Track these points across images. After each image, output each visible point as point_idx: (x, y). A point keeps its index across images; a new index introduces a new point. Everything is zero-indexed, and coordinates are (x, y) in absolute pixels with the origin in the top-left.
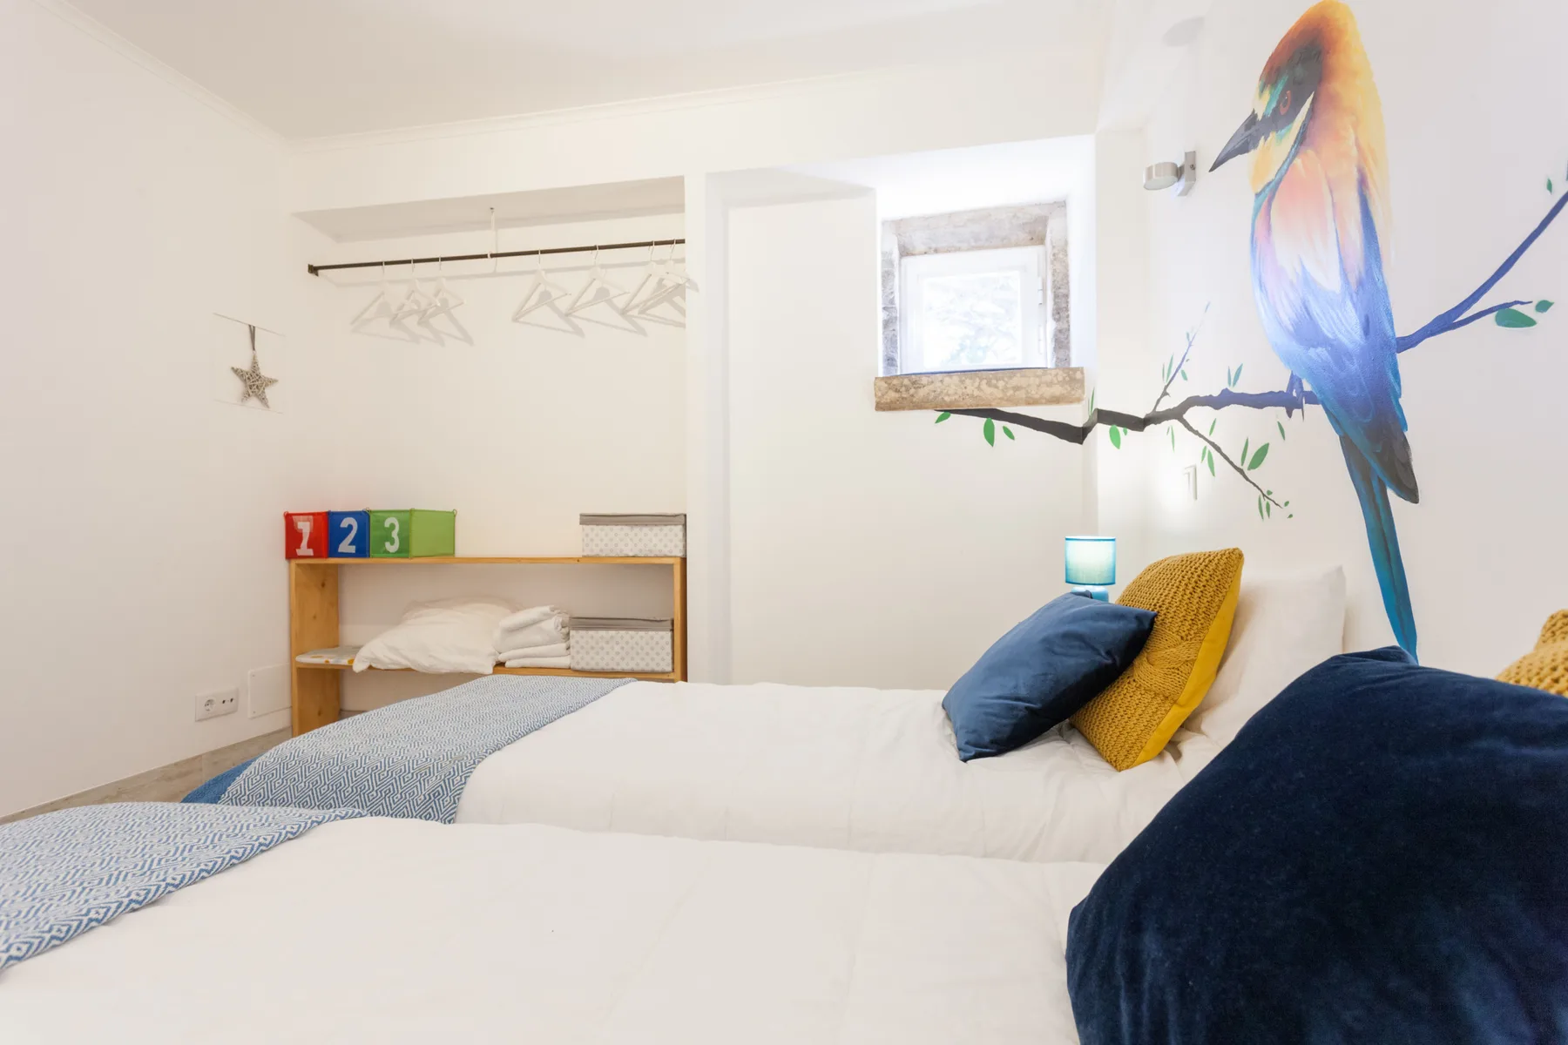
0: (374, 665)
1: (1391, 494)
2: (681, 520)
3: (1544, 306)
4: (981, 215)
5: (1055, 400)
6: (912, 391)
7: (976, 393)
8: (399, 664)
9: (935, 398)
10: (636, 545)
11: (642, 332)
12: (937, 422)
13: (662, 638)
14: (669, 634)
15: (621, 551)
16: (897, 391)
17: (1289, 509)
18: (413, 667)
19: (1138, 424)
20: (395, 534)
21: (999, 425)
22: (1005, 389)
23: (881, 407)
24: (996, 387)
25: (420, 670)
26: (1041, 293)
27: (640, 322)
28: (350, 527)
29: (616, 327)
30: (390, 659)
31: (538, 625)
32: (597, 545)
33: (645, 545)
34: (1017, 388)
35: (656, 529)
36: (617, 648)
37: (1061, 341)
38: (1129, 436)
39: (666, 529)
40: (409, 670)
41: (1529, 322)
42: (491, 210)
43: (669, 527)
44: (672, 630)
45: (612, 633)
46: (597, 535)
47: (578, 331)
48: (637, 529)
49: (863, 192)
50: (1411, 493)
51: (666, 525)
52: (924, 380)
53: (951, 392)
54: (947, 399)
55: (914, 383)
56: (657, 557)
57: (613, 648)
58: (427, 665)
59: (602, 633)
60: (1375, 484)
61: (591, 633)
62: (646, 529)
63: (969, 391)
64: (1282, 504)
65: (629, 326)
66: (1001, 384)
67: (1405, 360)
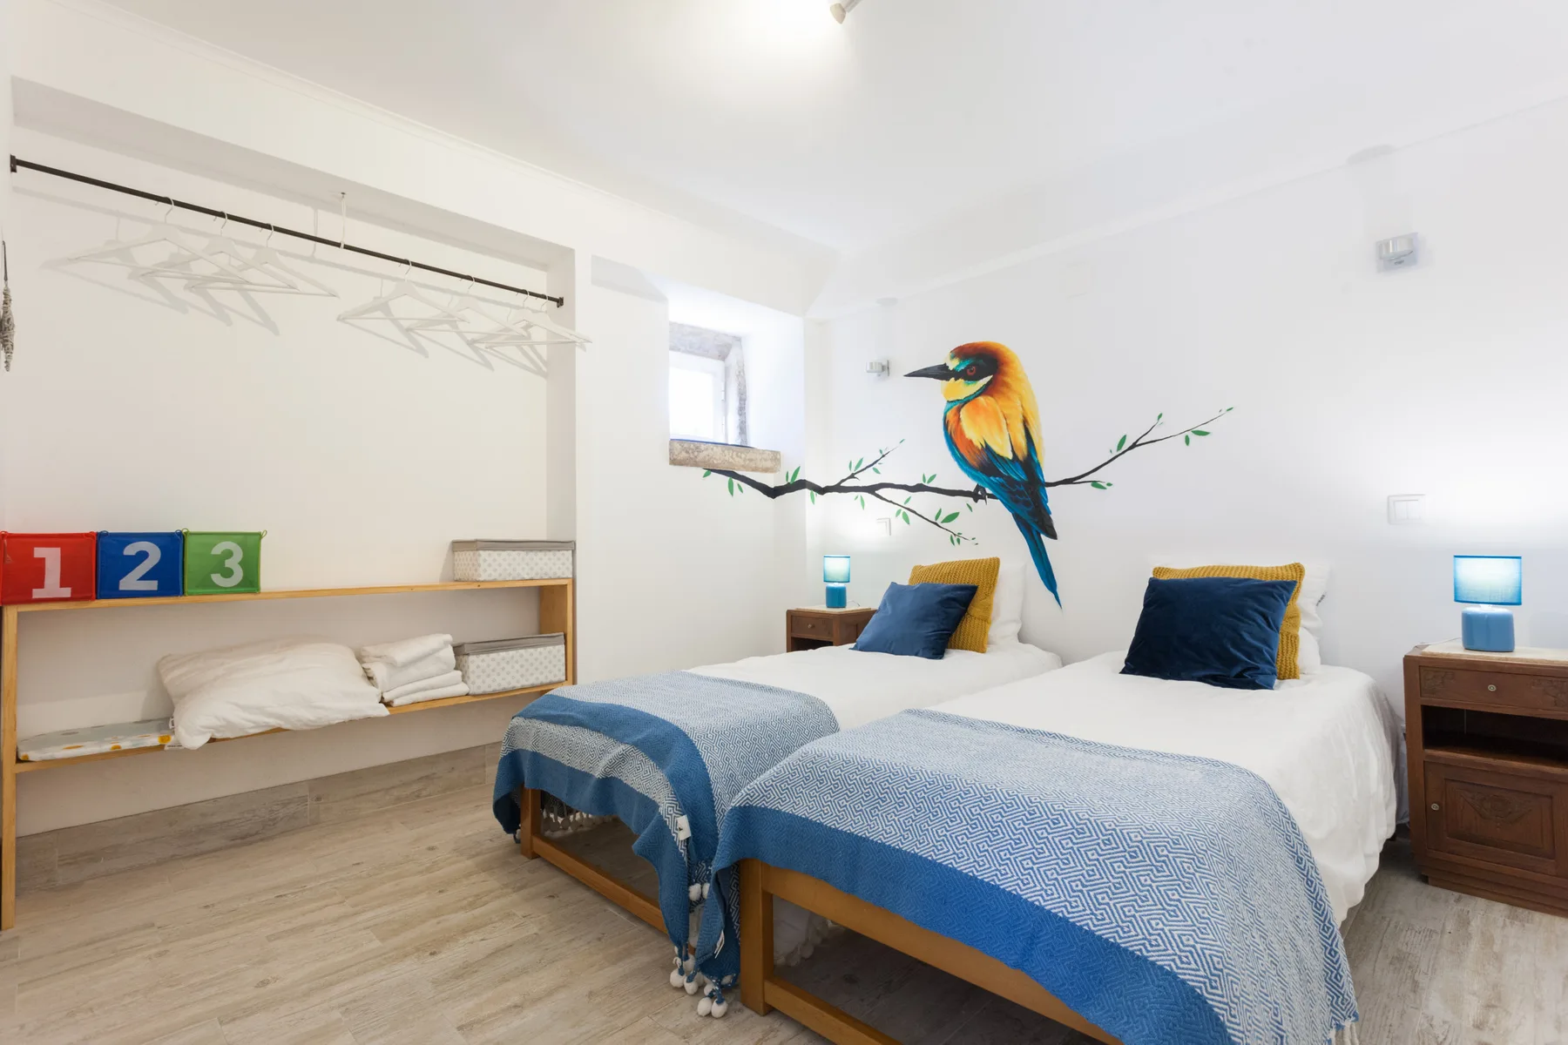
0: (218, 736)
1: (1043, 536)
2: (569, 545)
3: (1109, 485)
4: (696, 332)
5: (766, 470)
6: (696, 453)
7: (731, 460)
8: (267, 725)
9: (709, 460)
10: (532, 569)
11: (488, 365)
12: (704, 476)
13: (559, 651)
14: (562, 647)
15: (519, 574)
16: (687, 452)
17: (975, 541)
18: (285, 726)
19: (822, 491)
20: (233, 563)
21: (736, 482)
22: (745, 460)
23: (674, 462)
24: (741, 457)
25: (298, 726)
26: (723, 393)
27: (488, 356)
28: (143, 556)
29: (472, 360)
30: (254, 722)
31: (436, 655)
32: (495, 570)
33: (542, 569)
34: (751, 460)
35: (550, 554)
36: (517, 667)
37: (743, 429)
38: (818, 497)
39: (559, 554)
40: (278, 730)
41: (1105, 488)
42: (340, 195)
43: (561, 552)
44: (566, 644)
45: (511, 653)
46: (495, 560)
47: (421, 351)
48: (532, 554)
49: (661, 299)
50: (1053, 536)
51: (559, 550)
52: (703, 447)
53: (718, 458)
54: (715, 462)
55: (697, 448)
56: (551, 579)
57: (513, 667)
58: (312, 718)
59: (503, 654)
60: (1034, 533)
61: (493, 655)
62: (540, 554)
63: (727, 458)
64: (970, 539)
65: (477, 358)
66: (743, 456)
67: (1048, 490)
